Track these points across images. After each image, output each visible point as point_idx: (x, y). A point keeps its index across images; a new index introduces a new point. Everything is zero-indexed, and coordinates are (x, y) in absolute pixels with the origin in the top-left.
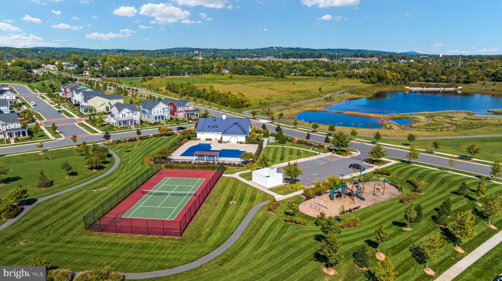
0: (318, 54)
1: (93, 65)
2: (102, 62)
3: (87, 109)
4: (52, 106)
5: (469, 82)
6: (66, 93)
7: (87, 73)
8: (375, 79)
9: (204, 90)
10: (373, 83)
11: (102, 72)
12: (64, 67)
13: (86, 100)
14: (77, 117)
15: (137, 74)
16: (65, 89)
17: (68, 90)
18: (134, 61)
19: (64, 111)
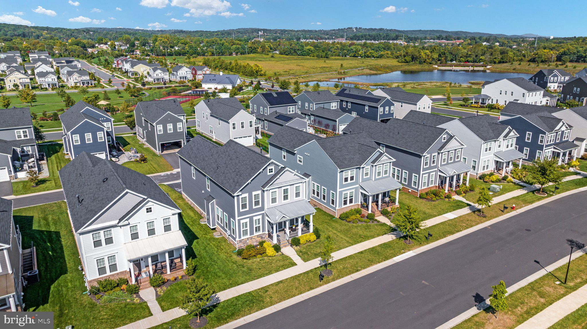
0: (395, 35)
1: (144, 45)
2: (153, 43)
3: (133, 73)
4: (108, 73)
5: (503, 62)
6: (118, 64)
7: (138, 52)
8: (408, 58)
9: (231, 63)
10: (407, 62)
11: (152, 50)
12: (116, 47)
13: (132, 66)
14: (125, 79)
15: (185, 54)
16: (117, 61)
17: (120, 62)
18: (183, 41)
19: (116, 76)
